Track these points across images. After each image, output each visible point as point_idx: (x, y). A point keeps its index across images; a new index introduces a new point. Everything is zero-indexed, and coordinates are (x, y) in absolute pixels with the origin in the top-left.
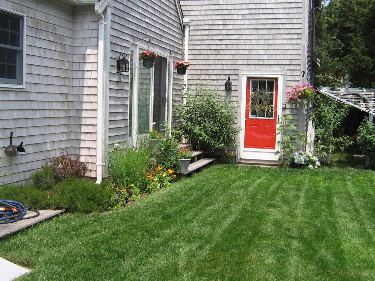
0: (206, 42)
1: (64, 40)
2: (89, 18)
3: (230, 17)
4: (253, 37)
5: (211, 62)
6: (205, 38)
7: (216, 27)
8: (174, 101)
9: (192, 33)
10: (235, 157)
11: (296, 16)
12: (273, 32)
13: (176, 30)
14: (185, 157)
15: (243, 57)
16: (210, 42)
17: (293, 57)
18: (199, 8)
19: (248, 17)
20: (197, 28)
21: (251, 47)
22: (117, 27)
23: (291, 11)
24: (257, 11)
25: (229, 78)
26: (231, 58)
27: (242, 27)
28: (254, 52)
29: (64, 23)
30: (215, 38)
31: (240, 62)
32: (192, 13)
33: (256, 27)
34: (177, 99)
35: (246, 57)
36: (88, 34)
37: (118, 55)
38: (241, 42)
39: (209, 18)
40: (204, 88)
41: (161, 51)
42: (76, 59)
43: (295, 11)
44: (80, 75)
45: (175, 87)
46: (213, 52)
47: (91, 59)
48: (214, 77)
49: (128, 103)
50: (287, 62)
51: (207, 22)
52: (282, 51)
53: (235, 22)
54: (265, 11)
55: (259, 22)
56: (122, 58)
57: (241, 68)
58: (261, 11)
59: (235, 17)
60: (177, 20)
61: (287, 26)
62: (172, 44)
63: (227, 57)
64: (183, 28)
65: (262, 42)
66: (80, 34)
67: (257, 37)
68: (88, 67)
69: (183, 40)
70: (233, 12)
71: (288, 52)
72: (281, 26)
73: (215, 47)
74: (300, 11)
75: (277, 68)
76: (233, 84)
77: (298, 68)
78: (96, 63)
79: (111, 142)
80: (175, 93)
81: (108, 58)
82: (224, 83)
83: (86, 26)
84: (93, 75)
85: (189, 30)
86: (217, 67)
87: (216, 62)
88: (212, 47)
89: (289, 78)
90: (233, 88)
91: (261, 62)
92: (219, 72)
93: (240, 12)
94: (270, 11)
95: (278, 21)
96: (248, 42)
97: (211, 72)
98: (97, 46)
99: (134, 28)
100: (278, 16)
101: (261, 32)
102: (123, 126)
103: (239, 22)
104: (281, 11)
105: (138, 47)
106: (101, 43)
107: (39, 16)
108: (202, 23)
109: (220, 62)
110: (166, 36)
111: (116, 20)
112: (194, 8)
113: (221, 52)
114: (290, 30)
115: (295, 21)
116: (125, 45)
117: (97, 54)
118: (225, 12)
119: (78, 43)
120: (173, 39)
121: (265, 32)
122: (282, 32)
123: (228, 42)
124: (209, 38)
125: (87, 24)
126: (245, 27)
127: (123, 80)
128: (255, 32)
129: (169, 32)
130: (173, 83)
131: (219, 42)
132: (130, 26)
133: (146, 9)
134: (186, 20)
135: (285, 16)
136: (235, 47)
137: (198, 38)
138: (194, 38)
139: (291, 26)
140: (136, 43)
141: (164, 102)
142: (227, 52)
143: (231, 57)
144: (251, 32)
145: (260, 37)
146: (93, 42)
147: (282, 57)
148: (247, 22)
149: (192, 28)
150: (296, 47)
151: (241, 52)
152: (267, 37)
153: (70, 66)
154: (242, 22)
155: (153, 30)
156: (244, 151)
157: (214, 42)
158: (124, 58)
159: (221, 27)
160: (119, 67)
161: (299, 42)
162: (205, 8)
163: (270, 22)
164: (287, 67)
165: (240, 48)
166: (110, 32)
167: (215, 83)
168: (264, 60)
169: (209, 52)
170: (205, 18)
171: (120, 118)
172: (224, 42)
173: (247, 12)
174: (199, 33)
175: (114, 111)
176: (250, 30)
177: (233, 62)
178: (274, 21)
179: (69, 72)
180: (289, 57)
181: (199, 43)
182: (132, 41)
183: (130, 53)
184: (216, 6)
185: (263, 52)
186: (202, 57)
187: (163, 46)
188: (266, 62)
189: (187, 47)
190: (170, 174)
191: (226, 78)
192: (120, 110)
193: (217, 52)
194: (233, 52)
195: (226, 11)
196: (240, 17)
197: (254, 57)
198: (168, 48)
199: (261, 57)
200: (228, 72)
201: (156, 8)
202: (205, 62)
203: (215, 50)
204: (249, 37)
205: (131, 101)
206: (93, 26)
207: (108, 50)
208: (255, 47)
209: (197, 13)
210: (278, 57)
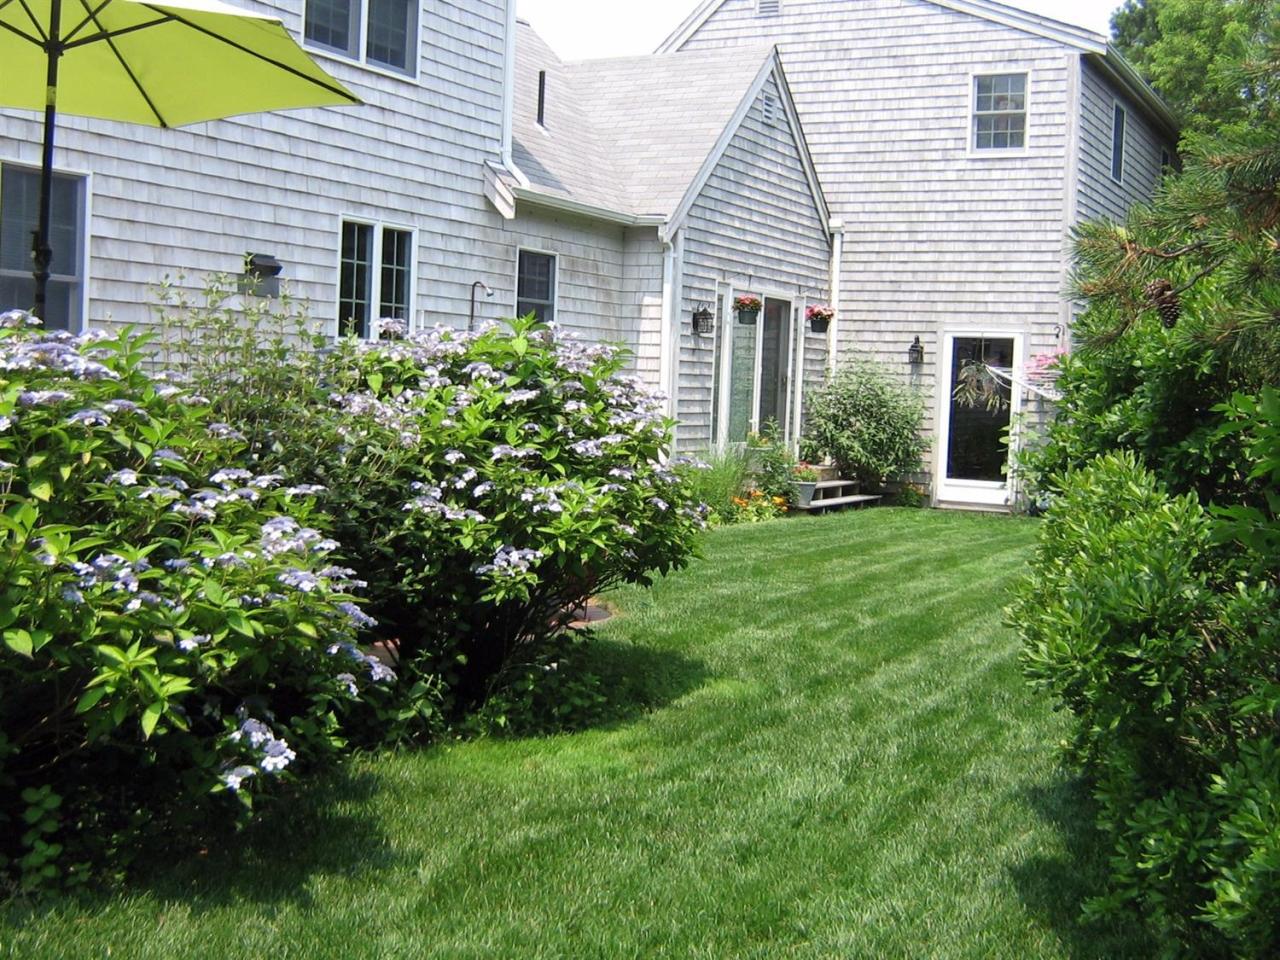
0: (875, 267)
1: (609, 284)
2: (649, 247)
3: (921, 217)
4: (966, 257)
5: (884, 306)
6: (873, 257)
7: (894, 237)
8: (806, 383)
9: (847, 247)
10: (928, 496)
11: (1050, 216)
12: (1004, 247)
13: (812, 244)
14: (804, 479)
15: (946, 297)
16: (883, 267)
17: (1044, 298)
18: (862, 198)
19: (957, 217)
20: (856, 237)
21: (963, 277)
22: (693, 259)
23: (1040, 206)
24: (974, 206)
25: (917, 340)
26: (923, 299)
27: (945, 236)
28: (968, 287)
29: (611, 257)
30: (892, 257)
31: (940, 307)
32: (848, 208)
33: (973, 236)
34: (813, 378)
35: (951, 297)
36: (646, 272)
37: (695, 305)
38: (944, 267)
39: (881, 217)
40: (862, 357)
41: (778, 290)
42: (626, 312)
43: (1049, 205)
44: (632, 338)
45: (809, 356)
46: (888, 286)
47: (652, 312)
48: (889, 337)
49: (711, 384)
50: (1032, 308)
51: (876, 227)
52: (1022, 285)
53: (932, 227)
54: (989, 206)
55: (979, 227)
56: (701, 310)
57: (942, 319)
58: (982, 206)
59: (932, 217)
60: (817, 225)
61: (1033, 236)
62: (803, 272)
63: (915, 297)
64: (829, 238)
65: (984, 267)
66: (634, 273)
67: (973, 257)
68: (645, 325)
69: (828, 262)
70: (927, 207)
71: (1034, 288)
72: (1021, 236)
73: (893, 277)
74: (1058, 205)
75: (1012, 319)
76: (925, 350)
77: (1054, 319)
78: (660, 332)
79: (682, 449)
80: (809, 367)
81: (679, 311)
82: (908, 347)
83: (644, 260)
84: (655, 338)
85: (842, 242)
86: (896, 316)
87: (894, 306)
88: (887, 277)
89: (1035, 340)
90: (926, 358)
91: (981, 308)
92: (900, 327)
93: (941, 207)
94: (1000, 206)
95: (1016, 226)
96: (957, 267)
97: (883, 326)
98: (662, 292)
99: (723, 255)
100: (1015, 216)
101: (981, 247)
102: (702, 423)
103: (939, 227)
104: (1021, 206)
105: (731, 289)
106: (667, 288)
107: (577, 251)
108: (867, 228)
109: (901, 306)
110: (789, 259)
111: (693, 247)
112: (852, 198)
113: (904, 287)
114: (1037, 244)
115: (1049, 226)
116: (708, 286)
117: (661, 306)
118: (913, 207)
119: (630, 286)
120: (805, 263)
121: (989, 247)
122: (1024, 247)
123: (918, 267)
124: (881, 257)
125: (646, 256)
126: (951, 236)
127: (703, 346)
128: (970, 247)
129: (797, 251)
130: (805, 348)
131: (900, 267)
132: (716, 254)
133: (748, 217)
134: (835, 222)
135: (1028, 216)
136: (931, 277)
137: (858, 257)
138: (851, 257)
139: (1040, 236)
140: (727, 281)
141: (784, 385)
142: (916, 287)
143: (923, 297)
144: (961, 247)
145: (980, 257)
146: (654, 285)
147: (1022, 297)
148: (955, 227)
149: (847, 237)
150: (1049, 277)
151: (943, 287)
152: (994, 257)
153: (618, 324)
154: (944, 227)
155: (762, 253)
156: (946, 485)
157: (890, 267)
158: (705, 310)
159: (905, 237)
160: (696, 324)
161: (1056, 267)
162: (873, 197)
163: (1000, 227)
164: (1032, 318)
165: (940, 279)
166: (683, 268)
167: (891, 347)
168: (986, 302)
169: (880, 287)
170: (873, 218)
171: (697, 409)
172: (909, 267)
173: (955, 207)
174: (861, 248)
175: (687, 398)
176: (961, 244)
177: (927, 307)
178: (1008, 226)
179: (615, 333)
180: (1036, 298)
181: (861, 267)
182: (719, 279)
183: (716, 300)
184: (896, 195)
185: (985, 287)
186: (866, 296)
187: (784, 279)
188: (991, 308)
189: (836, 276)
190: (777, 505)
191: (912, 338)
192: (698, 397)
193: (894, 287)
194: (928, 287)
195: (914, 205)
196: (942, 217)
197: (968, 297)
198: (794, 281)
199: (981, 297)
200: (916, 327)
201: (768, 212)
202: (872, 306)
203: (891, 282)
204: (958, 257)
205: (717, 381)
206: (655, 260)
207: (679, 298)
208: (971, 277)
209: (858, 208)
210: (1014, 298)
